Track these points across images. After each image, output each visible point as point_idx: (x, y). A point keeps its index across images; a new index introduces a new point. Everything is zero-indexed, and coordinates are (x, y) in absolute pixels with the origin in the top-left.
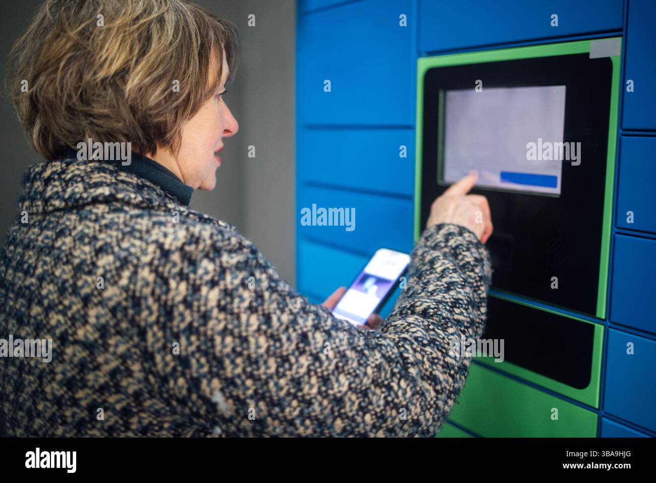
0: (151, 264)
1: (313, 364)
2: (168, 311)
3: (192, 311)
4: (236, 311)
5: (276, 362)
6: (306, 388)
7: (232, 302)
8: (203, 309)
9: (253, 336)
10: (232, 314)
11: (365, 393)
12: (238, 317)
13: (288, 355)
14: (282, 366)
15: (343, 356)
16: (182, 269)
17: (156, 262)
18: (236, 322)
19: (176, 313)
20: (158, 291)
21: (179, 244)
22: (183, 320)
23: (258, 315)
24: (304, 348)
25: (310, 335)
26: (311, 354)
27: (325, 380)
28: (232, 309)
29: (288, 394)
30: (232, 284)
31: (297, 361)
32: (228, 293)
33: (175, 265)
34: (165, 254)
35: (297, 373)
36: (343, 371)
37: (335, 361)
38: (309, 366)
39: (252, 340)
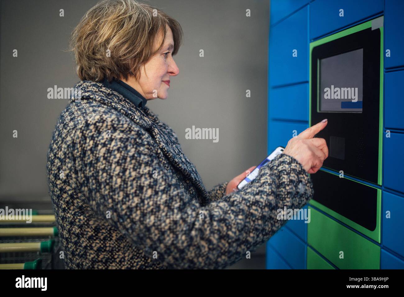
0: (81, 129)
1: (140, 204)
2: (84, 152)
3: (93, 155)
4: (111, 161)
5: (123, 195)
6: (134, 215)
7: (110, 157)
8: (97, 155)
9: (115, 177)
10: (109, 162)
11: (163, 233)
12: (111, 165)
13: (130, 194)
14: (125, 198)
15: (158, 207)
16: (93, 135)
17: (83, 128)
18: (109, 167)
19: (87, 155)
20: (82, 142)
21: (94, 122)
22: (89, 159)
23: (121, 168)
24: (139, 194)
25: (145, 189)
26: (141, 198)
27: (144, 215)
28: (109, 160)
29: (126, 214)
30: (113, 148)
31: (133, 198)
32: (109, 151)
33: (91, 132)
34: (87, 125)
35: (131, 205)
36: (155, 214)
37: (152, 207)
38: (137, 204)
39: (114, 179)
